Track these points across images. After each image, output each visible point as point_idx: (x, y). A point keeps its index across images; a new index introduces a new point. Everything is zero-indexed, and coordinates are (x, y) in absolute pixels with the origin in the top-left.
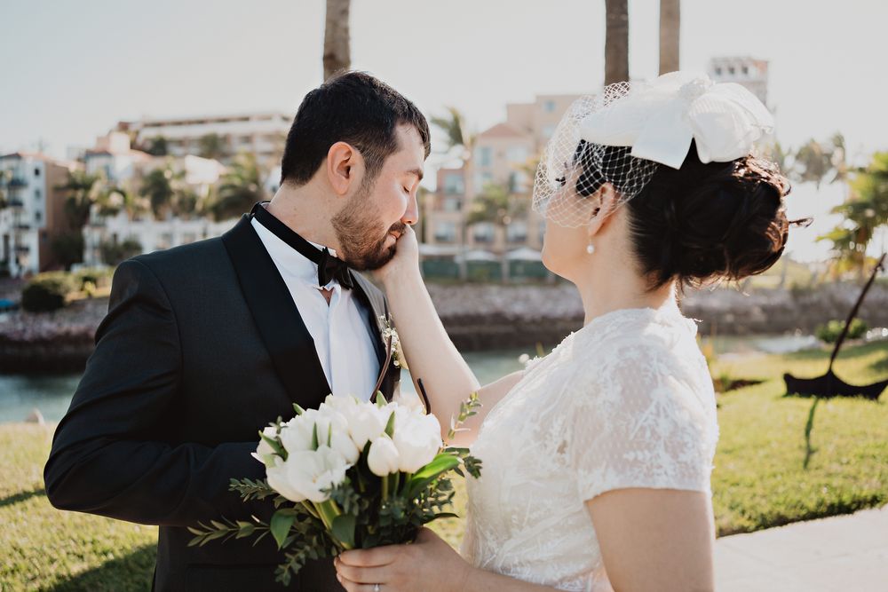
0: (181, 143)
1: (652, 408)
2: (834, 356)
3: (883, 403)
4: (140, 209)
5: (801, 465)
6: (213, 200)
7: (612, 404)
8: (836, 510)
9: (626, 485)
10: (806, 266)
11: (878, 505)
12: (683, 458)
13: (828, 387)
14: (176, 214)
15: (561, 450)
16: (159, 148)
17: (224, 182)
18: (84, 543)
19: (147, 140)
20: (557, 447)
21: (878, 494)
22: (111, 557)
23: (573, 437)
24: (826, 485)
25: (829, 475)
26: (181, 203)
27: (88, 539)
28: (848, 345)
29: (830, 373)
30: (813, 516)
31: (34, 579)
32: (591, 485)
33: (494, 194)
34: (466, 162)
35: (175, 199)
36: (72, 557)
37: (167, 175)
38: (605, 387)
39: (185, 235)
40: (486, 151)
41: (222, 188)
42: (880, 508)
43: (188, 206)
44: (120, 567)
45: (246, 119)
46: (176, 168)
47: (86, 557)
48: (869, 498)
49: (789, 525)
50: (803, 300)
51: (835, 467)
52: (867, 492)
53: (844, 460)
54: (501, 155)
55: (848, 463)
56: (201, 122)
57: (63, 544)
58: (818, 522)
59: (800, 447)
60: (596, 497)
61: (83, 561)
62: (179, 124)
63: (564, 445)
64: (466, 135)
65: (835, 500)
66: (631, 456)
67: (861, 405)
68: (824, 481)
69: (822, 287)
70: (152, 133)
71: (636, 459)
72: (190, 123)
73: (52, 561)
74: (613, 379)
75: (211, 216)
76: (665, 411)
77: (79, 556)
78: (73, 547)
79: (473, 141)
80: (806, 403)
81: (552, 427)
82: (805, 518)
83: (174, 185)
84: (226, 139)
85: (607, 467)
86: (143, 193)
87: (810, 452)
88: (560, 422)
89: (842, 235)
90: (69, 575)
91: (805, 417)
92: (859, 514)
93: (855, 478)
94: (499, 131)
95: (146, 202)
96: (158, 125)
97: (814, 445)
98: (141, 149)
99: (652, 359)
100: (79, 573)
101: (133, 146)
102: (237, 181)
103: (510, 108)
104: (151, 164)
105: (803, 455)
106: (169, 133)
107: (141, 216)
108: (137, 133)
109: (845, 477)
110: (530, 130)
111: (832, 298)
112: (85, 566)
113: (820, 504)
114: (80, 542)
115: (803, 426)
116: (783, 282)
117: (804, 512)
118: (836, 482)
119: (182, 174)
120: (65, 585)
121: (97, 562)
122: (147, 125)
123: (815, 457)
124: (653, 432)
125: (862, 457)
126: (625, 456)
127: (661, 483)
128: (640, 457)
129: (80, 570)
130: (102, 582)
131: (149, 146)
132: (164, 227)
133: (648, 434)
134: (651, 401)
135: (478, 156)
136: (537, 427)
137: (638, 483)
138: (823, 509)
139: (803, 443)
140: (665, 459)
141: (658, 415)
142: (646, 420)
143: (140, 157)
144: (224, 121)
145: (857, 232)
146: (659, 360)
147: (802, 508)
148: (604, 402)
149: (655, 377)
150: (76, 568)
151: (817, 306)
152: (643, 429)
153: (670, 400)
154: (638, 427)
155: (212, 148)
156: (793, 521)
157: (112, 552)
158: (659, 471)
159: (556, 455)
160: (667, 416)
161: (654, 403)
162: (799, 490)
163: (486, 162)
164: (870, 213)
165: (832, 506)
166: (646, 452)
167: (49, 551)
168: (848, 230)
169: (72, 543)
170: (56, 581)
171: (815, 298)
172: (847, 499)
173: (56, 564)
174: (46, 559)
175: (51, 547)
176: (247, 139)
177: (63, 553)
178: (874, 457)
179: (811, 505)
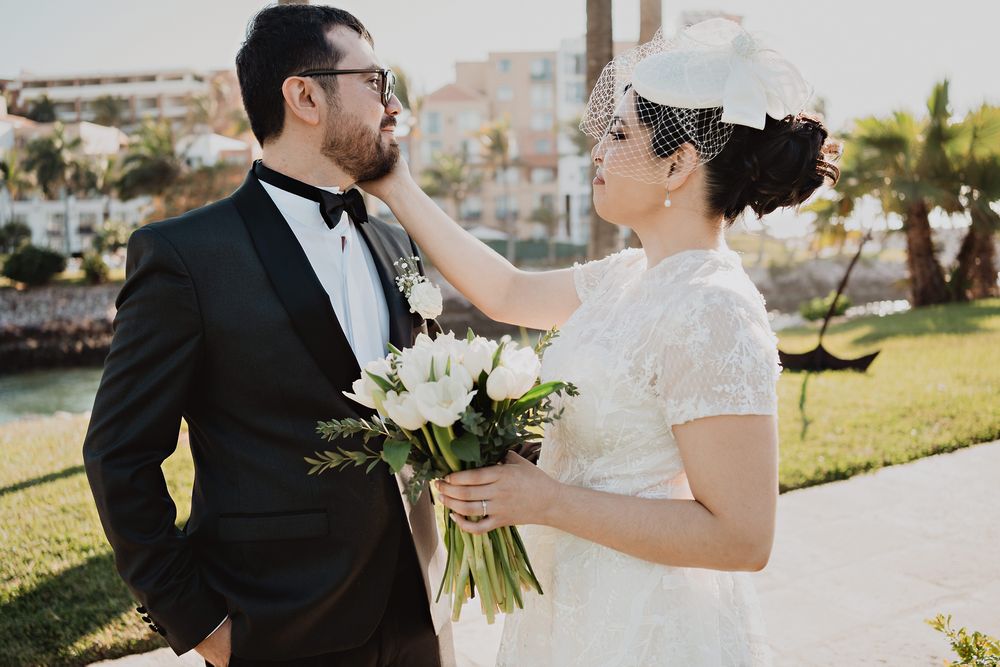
0: (71, 106)
1: (737, 348)
2: (823, 331)
3: (871, 376)
4: (25, 185)
5: (798, 436)
6: (117, 175)
7: (701, 344)
8: (833, 477)
9: (717, 414)
10: (783, 242)
11: (871, 470)
12: (761, 389)
13: (818, 361)
14: (69, 192)
15: (652, 383)
16: (43, 112)
17: (127, 152)
18: (58, 542)
19: (27, 103)
20: (648, 380)
21: (872, 461)
22: (92, 554)
23: (663, 371)
24: (823, 454)
25: (825, 444)
26: (76, 177)
27: (61, 537)
28: (835, 321)
29: (820, 349)
30: (811, 483)
31: (11, 578)
32: (682, 412)
33: (446, 166)
34: (412, 129)
35: (68, 174)
36: (47, 555)
37: (58, 144)
38: (695, 329)
39: (81, 215)
40: (434, 116)
41: (128, 160)
42: (874, 473)
43: (85, 183)
44: (105, 562)
45: (152, 79)
46: (68, 137)
47: (64, 556)
48: (864, 464)
49: (789, 493)
50: (783, 279)
51: (830, 437)
52: (860, 459)
53: (839, 429)
54: (450, 121)
55: (842, 433)
56: (97, 82)
57: (34, 543)
58: (816, 489)
59: (796, 420)
60: (687, 422)
61: (62, 559)
62: (69, 83)
63: (656, 377)
64: (412, 98)
65: (832, 468)
66: (719, 389)
67: (850, 377)
68: (820, 450)
69: (801, 266)
70: (33, 94)
71: (724, 391)
72: (82, 82)
73: (27, 561)
74: (701, 323)
75: (114, 193)
76: (746, 349)
77: (55, 555)
78: (46, 547)
79: (420, 104)
80: (799, 378)
81: (645, 363)
82: (803, 486)
83: (67, 156)
84: (127, 102)
85: (698, 398)
86: (28, 166)
87: (806, 423)
88: (652, 358)
89: (824, 207)
90: (50, 573)
91: (797, 391)
92: (853, 480)
93: (850, 446)
94: (449, 94)
95: (32, 177)
96: (43, 84)
97: (809, 417)
98: (21, 114)
99: (732, 304)
100: (59, 570)
101: (11, 110)
102: (145, 151)
103: (460, 66)
104: (37, 132)
105: (799, 427)
106: (55, 94)
107: (29, 194)
108: (16, 94)
109: (840, 446)
110: (483, 93)
111: (810, 277)
112: (66, 564)
113: (818, 471)
114: (53, 540)
115: (797, 400)
116: (759, 260)
117: (802, 481)
118: (832, 451)
119: (77, 143)
120: (49, 583)
121: (77, 559)
122: (26, 85)
123: (811, 428)
124: (738, 368)
125: (855, 427)
126: (714, 389)
127: (744, 410)
128: (727, 390)
129: (62, 568)
130: (89, 577)
131: (30, 108)
132: (58, 207)
133: (734, 370)
134: (736, 342)
135: (425, 122)
136: (631, 363)
137: (727, 411)
138: (821, 477)
139: (798, 414)
140: (749, 390)
141: (741, 353)
142: (731, 359)
143: (21, 123)
144: (124, 80)
145: (841, 203)
146: (738, 305)
147: (801, 476)
148: (694, 342)
149: (737, 321)
150: (56, 567)
151: (794, 286)
152: (729, 365)
153: (750, 340)
154: (725, 364)
155: (109, 112)
156: (792, 489)
157: (94, 549)
158: (744, 401)
159: (647, 386)
160: (748, 355)
161: (738, 344)
162: (797, 460)
163: (433, 129)
164: (853, 182)
165: (829, 473)
166: (732, 385)
167: (22, 552)
168: (830, 201)
169: (44, 541)
170: (39, 581)
171: (793, 276)
172: (843, 467)
173: (32, 564)
174: (19, 560)
175: (20, 547)
176: (154, 102)
177: (37, 552)
178: (866, 426)
179: (810, 474)
